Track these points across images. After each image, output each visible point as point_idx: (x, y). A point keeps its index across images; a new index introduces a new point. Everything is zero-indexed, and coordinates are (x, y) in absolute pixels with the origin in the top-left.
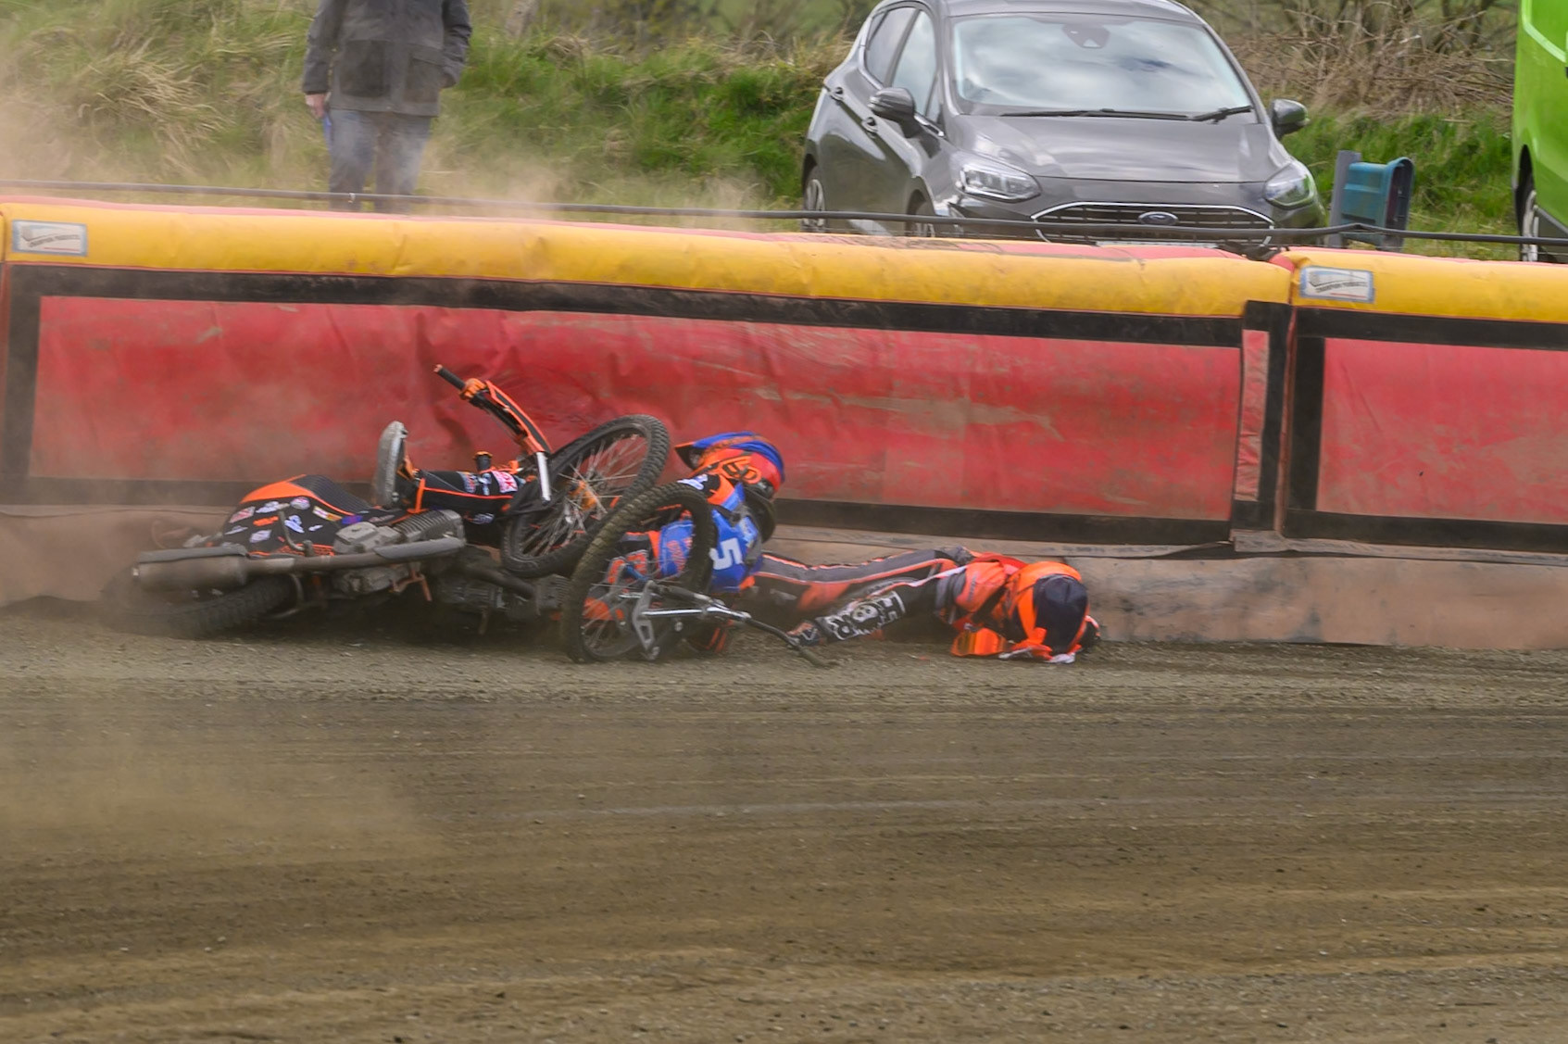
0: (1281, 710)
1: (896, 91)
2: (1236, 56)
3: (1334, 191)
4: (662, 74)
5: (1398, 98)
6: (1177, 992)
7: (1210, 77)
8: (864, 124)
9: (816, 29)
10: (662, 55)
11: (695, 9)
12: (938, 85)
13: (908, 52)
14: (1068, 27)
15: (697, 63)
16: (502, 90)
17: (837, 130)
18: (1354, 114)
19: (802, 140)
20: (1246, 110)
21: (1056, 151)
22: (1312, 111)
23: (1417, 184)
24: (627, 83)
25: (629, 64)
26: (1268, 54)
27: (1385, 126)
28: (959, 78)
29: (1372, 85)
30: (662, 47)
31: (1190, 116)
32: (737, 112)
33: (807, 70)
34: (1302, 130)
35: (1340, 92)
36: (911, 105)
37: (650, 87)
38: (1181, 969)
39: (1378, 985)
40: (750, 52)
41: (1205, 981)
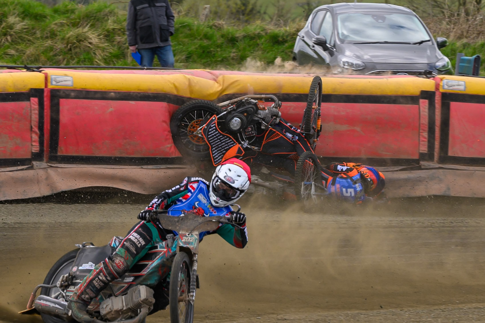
0: (443, 227)
1: (320, 37)
2: (426, 24)
3: (456, 66)
4: (248, 33)
5: (476, 36)
6: (412, 315)
7: (417, 31)
8: (311, 47)
9: (296, 18)
10: (248, 26)
11: (259, 12)
12: (333, 34)
13: (324, 25)
14: (373, 16)
15: (259, 29)
16: (199, 38)
17: (303, 49)
18: (462, 41)
19: (292, 52)
20: (429, 41)
21: (370, 54)
22: (449, 41)
23: (482, 63)
24: (237, 35)
25: (238, 29)
26: (435, 23)
27: (472, 45)
28: (340, 32)
29: (468, 32)
30: (249, 24)
31: (412, 43)
32: (272, 44)
33: (293, 30)
34: (447, 47)
35: (458, 35)
36: (325, 41)
37: (245, 37)
38: (413, 307)
39: (474, 312)
40: (276, 25)
41: (421, 311)
